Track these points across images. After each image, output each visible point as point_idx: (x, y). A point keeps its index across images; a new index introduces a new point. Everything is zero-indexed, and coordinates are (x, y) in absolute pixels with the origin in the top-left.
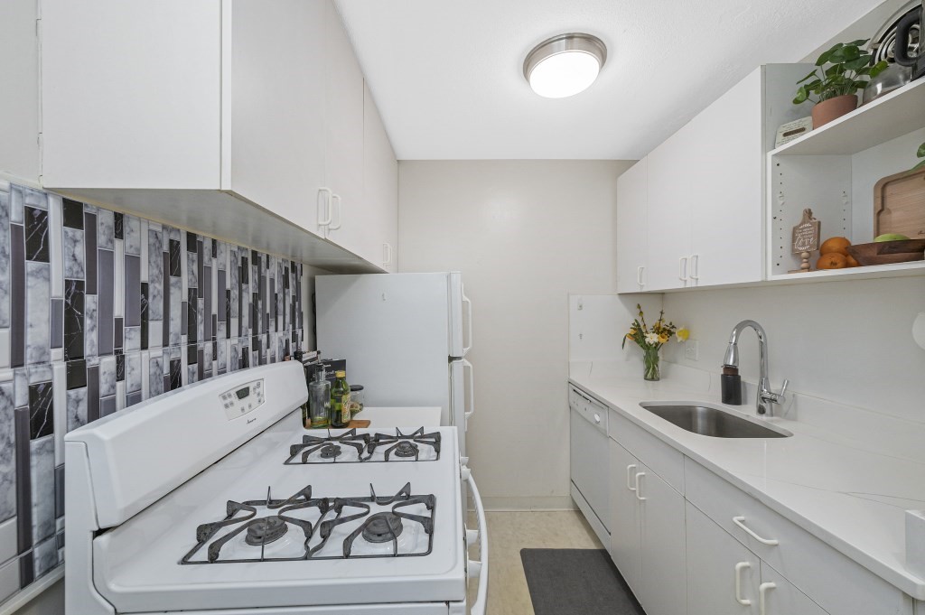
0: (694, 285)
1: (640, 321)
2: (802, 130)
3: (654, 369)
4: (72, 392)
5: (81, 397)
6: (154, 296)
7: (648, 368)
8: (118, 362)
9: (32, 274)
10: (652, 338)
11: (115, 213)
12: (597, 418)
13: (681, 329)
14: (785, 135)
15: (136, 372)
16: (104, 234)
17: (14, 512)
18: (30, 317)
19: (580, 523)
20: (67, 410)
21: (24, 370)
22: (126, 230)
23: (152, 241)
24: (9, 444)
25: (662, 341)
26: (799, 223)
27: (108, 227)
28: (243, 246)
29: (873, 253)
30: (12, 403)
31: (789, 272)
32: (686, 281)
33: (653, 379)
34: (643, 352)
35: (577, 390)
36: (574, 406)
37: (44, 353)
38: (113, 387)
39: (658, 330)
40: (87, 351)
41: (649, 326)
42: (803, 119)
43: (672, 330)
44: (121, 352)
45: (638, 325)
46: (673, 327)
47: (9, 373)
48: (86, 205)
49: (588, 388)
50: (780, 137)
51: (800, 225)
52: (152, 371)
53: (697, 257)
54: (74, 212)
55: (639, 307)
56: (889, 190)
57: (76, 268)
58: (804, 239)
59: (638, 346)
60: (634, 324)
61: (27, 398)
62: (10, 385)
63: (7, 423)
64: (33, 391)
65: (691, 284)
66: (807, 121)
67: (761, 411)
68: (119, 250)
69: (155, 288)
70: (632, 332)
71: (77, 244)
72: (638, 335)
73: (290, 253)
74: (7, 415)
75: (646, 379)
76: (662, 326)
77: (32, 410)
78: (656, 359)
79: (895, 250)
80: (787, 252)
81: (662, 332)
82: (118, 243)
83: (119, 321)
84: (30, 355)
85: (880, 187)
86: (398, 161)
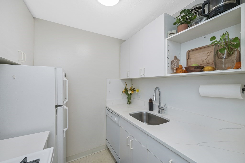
0: (144, 77)
1: (126, 87)
2: (174, 33)
3: (130, 101)
7: (128, 101)
10: (130, 92)
12: (116, 120)
13: (137, 89)
14: (170, 34)
19: (109, 154)
25: (132, 93)
26: (173, 59)
29: (193, 69)
31: (171, 74)
32: (141, 75)
33: (130, 104)
34: (127, 96)
35: (109, 110)
36: (108, 115)
39: (131, 90)
41: (129, 89)
42: (174, 31)
45: (126, 88)
46: (135, 89)
49: (112, 109)
50: (168, 35)
51: (173, 60)
53: (145, 68)
55: (126, 83)
56: (190, 53)
58: (175, 64)
59: (126, 94)
60: (125, 88)
65: (143, 76)
66: (175, 31)
67: (159, 112)
70: (125, 90)
72: (126, 91)
75: (128, 104)
76: (132, 88)
78: (130, 98)
79: (198, 68)
80: (170, 68)
85: (188, 52)
86: (34, 18)
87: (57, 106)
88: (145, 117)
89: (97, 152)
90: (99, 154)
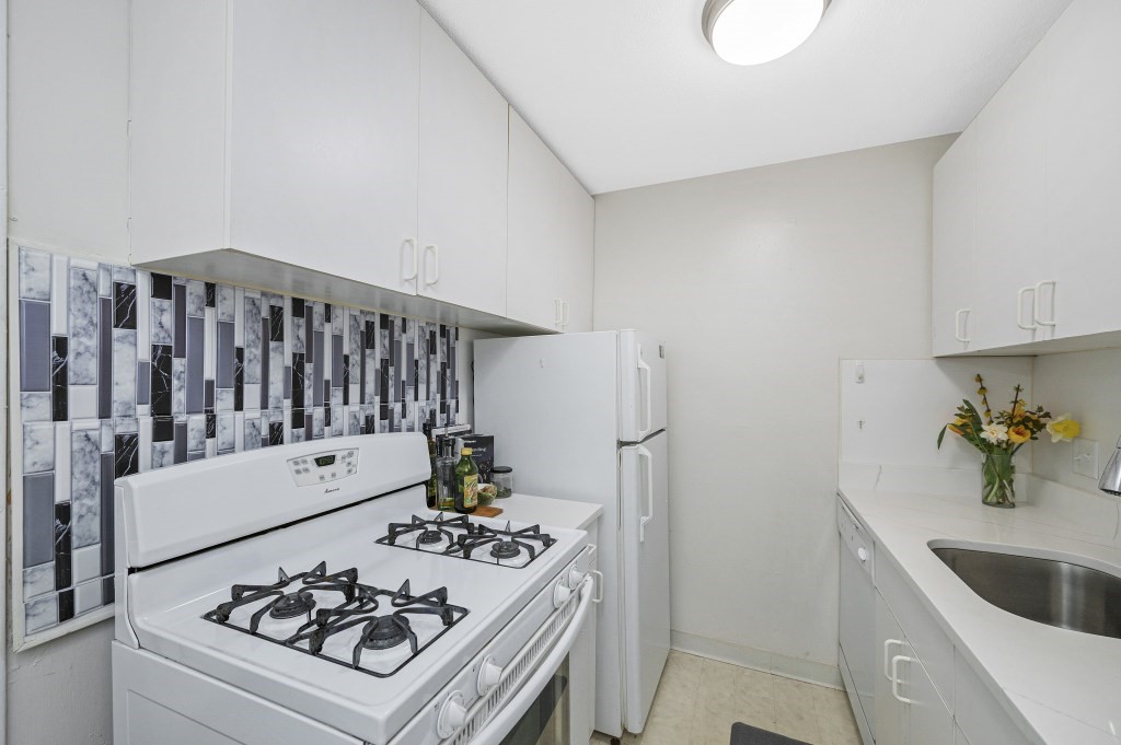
3: (1002, 487)
4: (158, 444)
5: (166, 449)
6: (250, 361)
7: (990, 483)
8: (208, 420)
9: (118, 340)
10: (992, 434)
11: (207, 284)
12: (862, 555)
13: (1061, 419)
15: (229, 431)
16: (193, 303)
17: (98, 539)
18: (116, 377)
20: (152, 459)
21: (110, 421)
22: (218, 298)
23: (248, 307)
24: (93, 482)
25: (1016, 439)
27: (198, 297)
28: (366, 309)
30: (98, 448)
33: (1000, 504)
37: (130, 408)
38: (203, 443)
39: (1011, 421)
40: (175, 408)
43: (1043, 420)
44: (212, 411)
45: (971, 410)
46: (1045, 415)
47: (96, 423)
48: (175, 278)
49: (853, 503)
52: (247, 431)
54: (162, 285)
55: (979, 379)
57: (162, 335)
59: (972, 445)
60: (962, 406)
61: (112, 445)
62: (97, 433)
63: (92, 464)
64: (119, 440)
68: (210, 318)
69: (251, 352)
70: (959, 419)
71: (165, 313)
72: (969, 425)
73: (438, 316)
74: (92, 457)
75: (985, 502)
76: (1022, 413)
77: (117, 456)
78: (1007, 470)
81: (1018, 424)
82: (209, 312)
83: (210, 384)
84: (116, 408)
86: (593, 196)
87: (621, 444)
88: (1065, 596)
89: (789, 676)
90: (797, 686)
